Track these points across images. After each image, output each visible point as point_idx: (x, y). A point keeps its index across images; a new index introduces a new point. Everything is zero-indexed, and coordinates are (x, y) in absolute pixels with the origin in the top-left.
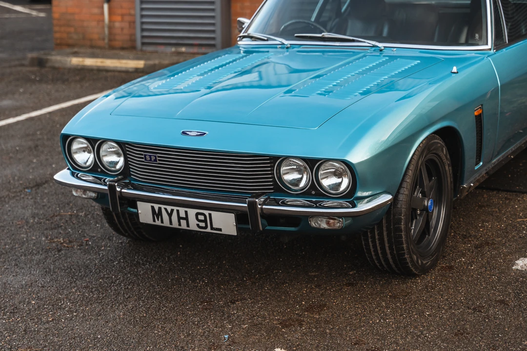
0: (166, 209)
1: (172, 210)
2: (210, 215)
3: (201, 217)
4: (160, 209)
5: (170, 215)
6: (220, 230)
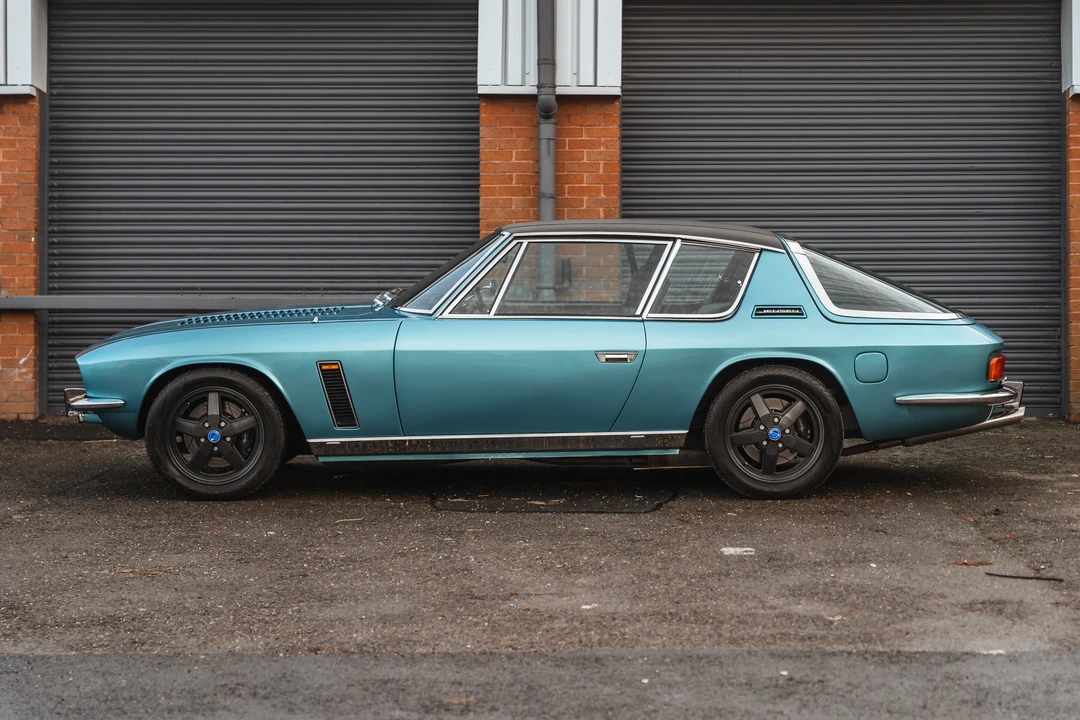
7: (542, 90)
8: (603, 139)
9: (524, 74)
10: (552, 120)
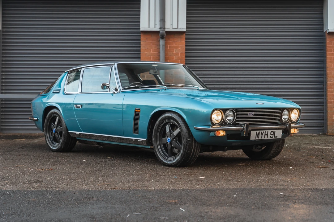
0: (261, 132)
1: (264, 132)
2: (275, 131)
3: (272, 133)
4: (259, 132)
5: (262, 134)
6: (277, 137)
7: (161, 29)
8: (180, 46)
9: (155, 24)
10: (164, 39)
